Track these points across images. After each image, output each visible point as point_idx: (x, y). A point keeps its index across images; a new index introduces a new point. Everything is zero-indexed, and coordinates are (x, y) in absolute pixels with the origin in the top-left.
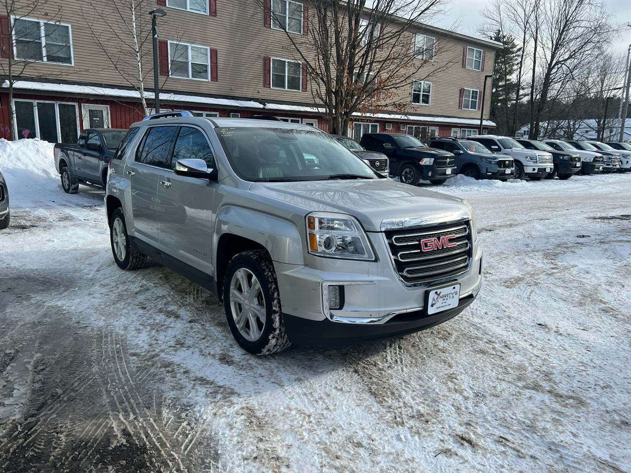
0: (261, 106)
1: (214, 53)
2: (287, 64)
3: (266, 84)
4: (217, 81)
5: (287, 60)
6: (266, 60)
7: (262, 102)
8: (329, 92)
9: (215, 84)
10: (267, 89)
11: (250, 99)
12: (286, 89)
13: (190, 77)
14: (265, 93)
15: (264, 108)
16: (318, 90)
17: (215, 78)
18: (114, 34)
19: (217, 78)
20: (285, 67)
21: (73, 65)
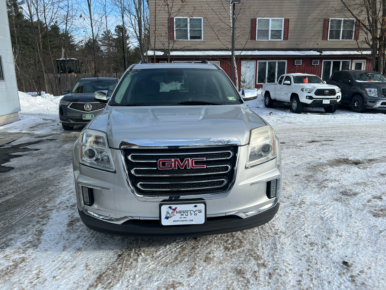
0: (318, 53)
1: (287, 21)
2: (342, 22)
3: (324, 38)
4: (288, 40)
5: (343, 19)
6: (326, 21)
7: (320, 50)
8: (374, 39)
9: (286, 42)
10: (325, 42)
11: (310, 50)
12: (341, 39)
13: (270, 39)
14: (322, 44)
15: (320, 55)
16: (367, 38)
17: (286, 38)
18: (219, 19)
19: (288, 38)
20: (341, 24)
21: (202, 40)
